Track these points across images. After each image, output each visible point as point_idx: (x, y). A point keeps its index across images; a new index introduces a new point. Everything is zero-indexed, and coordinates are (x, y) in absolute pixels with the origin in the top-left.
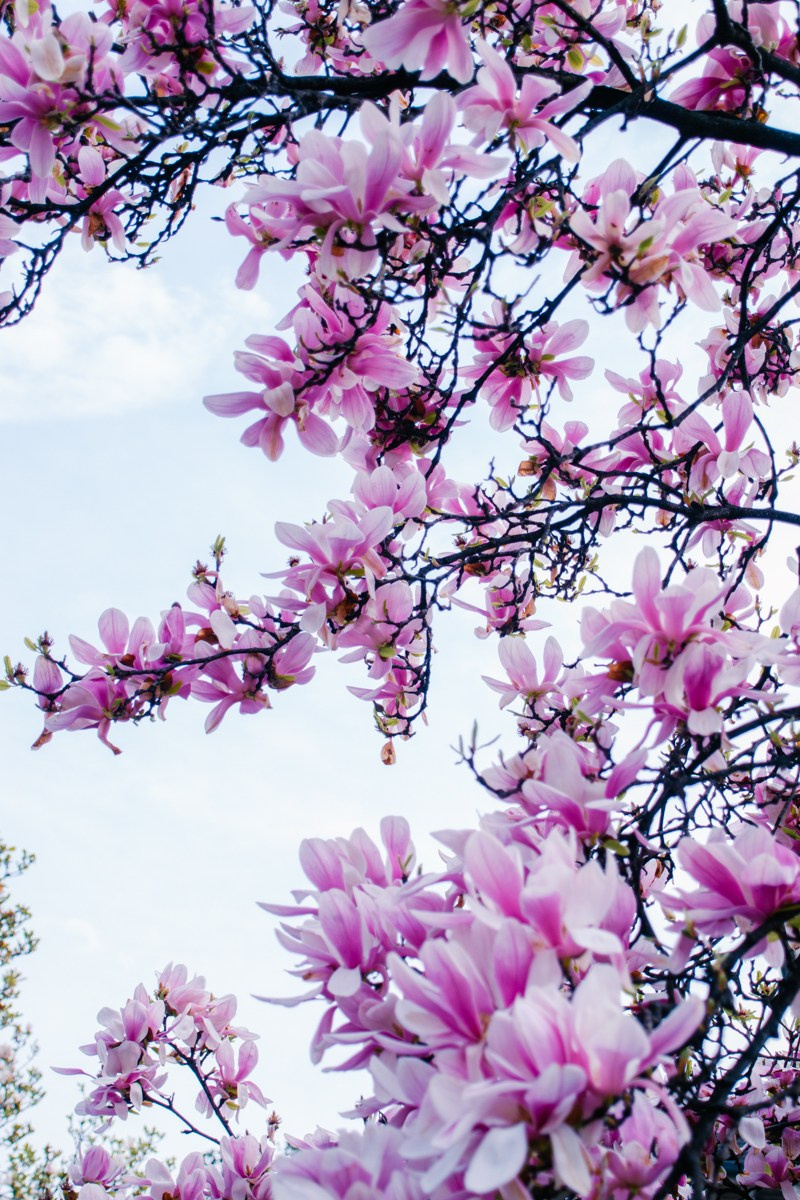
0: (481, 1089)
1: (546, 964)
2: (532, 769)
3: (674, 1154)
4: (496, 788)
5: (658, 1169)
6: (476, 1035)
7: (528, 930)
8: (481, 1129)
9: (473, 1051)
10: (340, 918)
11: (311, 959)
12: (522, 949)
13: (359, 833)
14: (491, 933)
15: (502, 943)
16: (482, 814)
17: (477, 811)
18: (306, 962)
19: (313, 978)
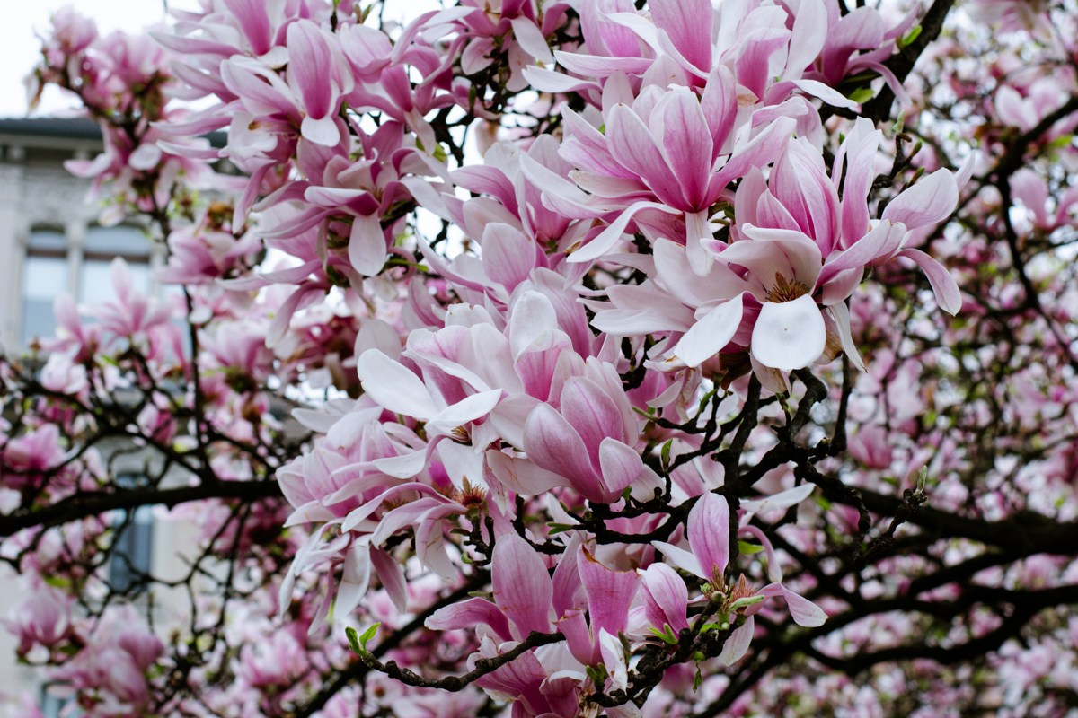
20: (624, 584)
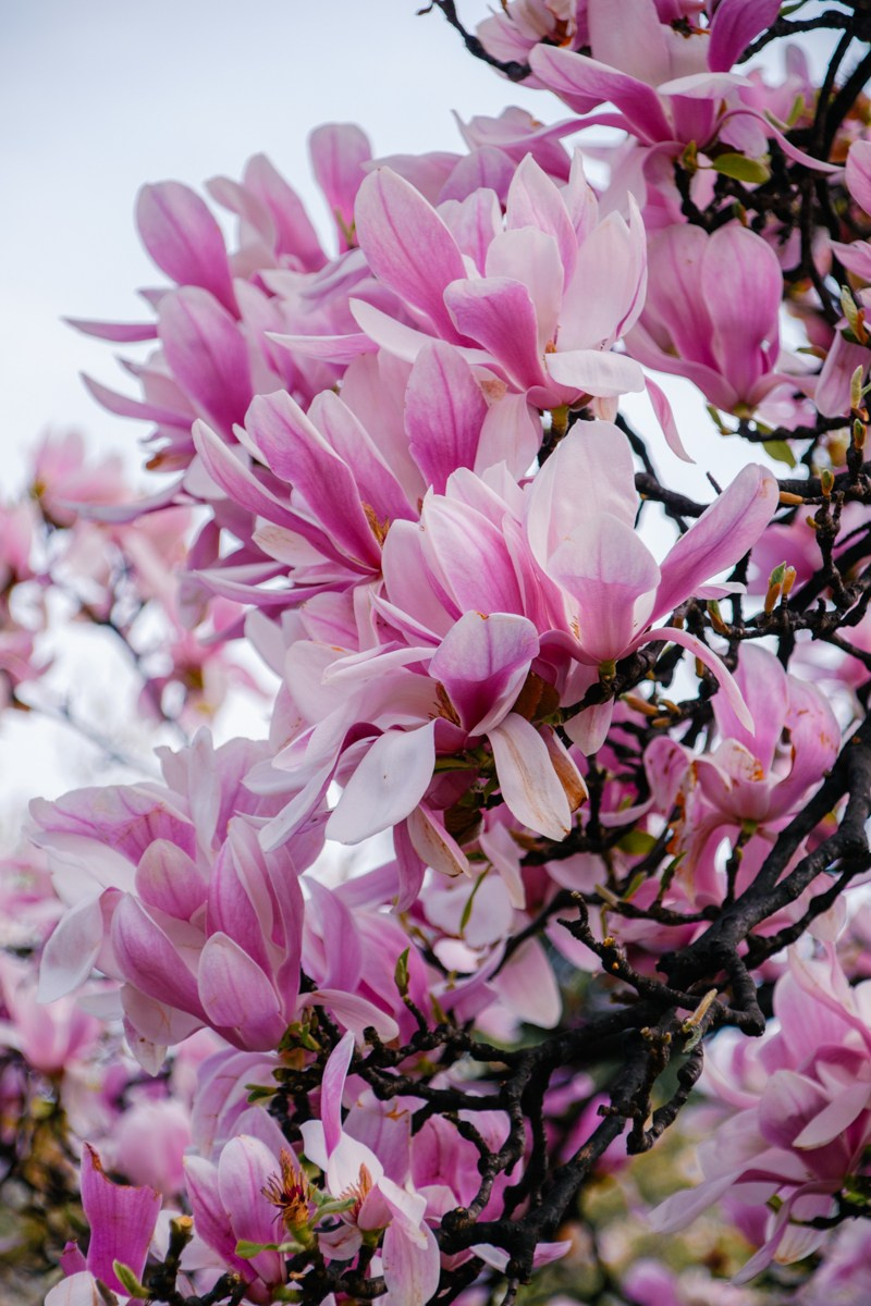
0: (371, 661)
1: (511, 424)
2: (562, 17)
3: (828, 757)
4: (504, 60)
5: (792, 787)
6: (371, 565)
7: (473, 357)
8: (361, 732)
9: (366, 594)
10: (202, 346)
11: (166, 429)
12: (461, 397)
13: (260, 165)
14: (403, 369)
15: (422, 388)
16: (467, 120)
17: (455, 113)
18: (156, 436)
19: (164, 465)
20: (135, 1205)
